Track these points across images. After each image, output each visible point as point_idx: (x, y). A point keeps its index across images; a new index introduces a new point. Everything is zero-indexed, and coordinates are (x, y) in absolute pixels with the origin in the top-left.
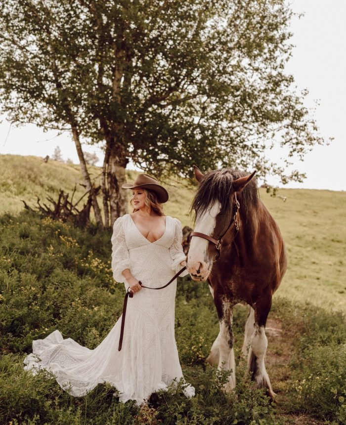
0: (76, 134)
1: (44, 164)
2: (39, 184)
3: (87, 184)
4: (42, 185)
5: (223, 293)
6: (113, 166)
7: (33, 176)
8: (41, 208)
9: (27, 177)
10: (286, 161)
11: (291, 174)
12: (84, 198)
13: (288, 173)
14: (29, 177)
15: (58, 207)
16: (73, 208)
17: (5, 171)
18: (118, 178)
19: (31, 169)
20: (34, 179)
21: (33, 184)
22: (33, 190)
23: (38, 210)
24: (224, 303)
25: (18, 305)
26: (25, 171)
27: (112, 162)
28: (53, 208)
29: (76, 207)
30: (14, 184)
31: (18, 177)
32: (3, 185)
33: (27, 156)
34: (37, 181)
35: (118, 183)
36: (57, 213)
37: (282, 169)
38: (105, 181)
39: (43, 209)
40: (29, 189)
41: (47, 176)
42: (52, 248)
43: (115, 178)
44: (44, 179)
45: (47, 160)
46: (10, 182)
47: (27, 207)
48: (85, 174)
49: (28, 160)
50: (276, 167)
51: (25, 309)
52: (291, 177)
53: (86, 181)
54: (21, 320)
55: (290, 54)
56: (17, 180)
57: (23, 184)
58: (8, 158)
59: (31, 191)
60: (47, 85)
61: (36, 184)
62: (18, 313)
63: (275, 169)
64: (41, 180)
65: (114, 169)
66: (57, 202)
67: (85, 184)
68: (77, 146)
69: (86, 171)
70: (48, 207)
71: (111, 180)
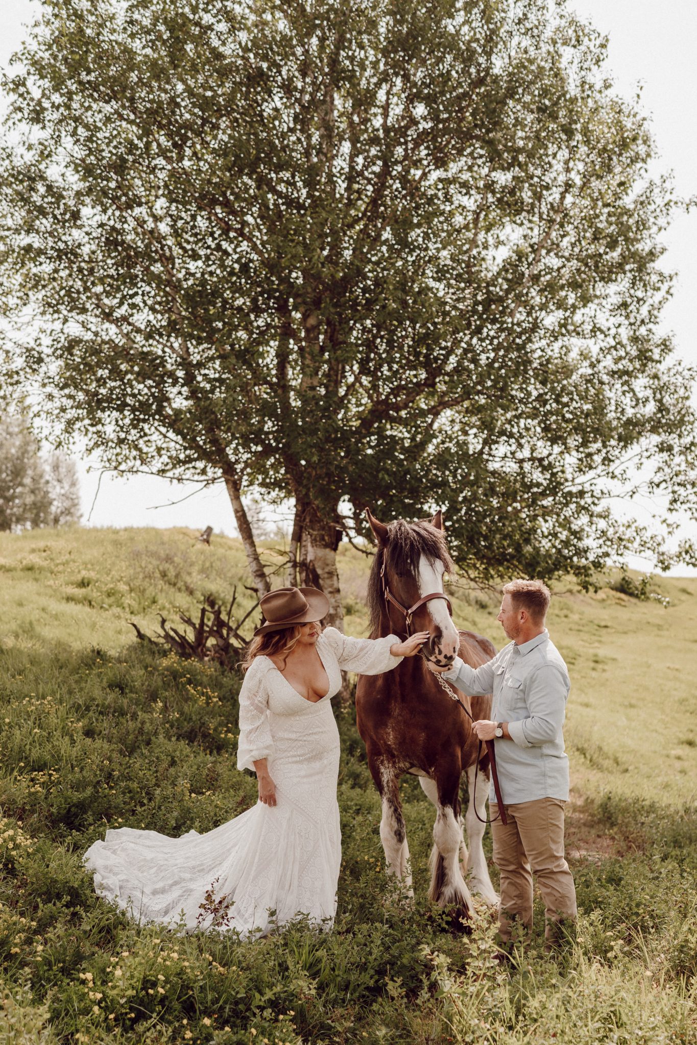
0: (235, 489)
1: (200, 546)
2: (183, 588)
3: (260, 586)
4: (191, 592)
5: (380, 754)
6: (310, 549)
7: (172, 573)
8: (167, 636)
9: (157, 575)
10: (664, 521)
11: (677, 549)
12: (254, 613)
13: (671, 547)
14: (164, 575)
15: (200, 633)
16: (232, 634)
17: (113, 564)
18: (319, 571)
19: (169, 559)
20: (173, 580)
21: (173, 590)
22: (171, 603)
23: (162, 641)
24: (382, 770)
25: (78, 786)
26: (155, 562)
27: (306, 538)
28: (191, 636)
29: (240, 632)
30: (131, 590)
31: (141, 576)
32: (109, 595)
33: (166, 530)
34: (180, 584)
35: (321, 581)
36: (199, 645)
37: (659, 539)
38: (295, 578)
39: (173, 638)
40: (162, 600)
41: (202, 571)
42: (161, 704)
43: (314, 571)
44: (195, 579)
45: (209, 535)
46: (123, 587)
47: (140, 635)
48: (254, 566)
49: (166, 539)
50: (647, 535)
51: (89, 791)
52: (679, 555)
53: (258, 580)
54: (82, 807)
55: (668, 292)
56: (137, 583)
57: (150, 592)
58: (123, 536)
59: (167, 605)
60: (172, 392)
61: (180, 590)
62: (77, 796)
63: (644, 539)
64: (188, 580)
65: (312, 553)
66: (197, 622)
67: (254, 586)
68: (236, 511)
69: (256, 558)
70: (182, 633)
71: (307, 575)
